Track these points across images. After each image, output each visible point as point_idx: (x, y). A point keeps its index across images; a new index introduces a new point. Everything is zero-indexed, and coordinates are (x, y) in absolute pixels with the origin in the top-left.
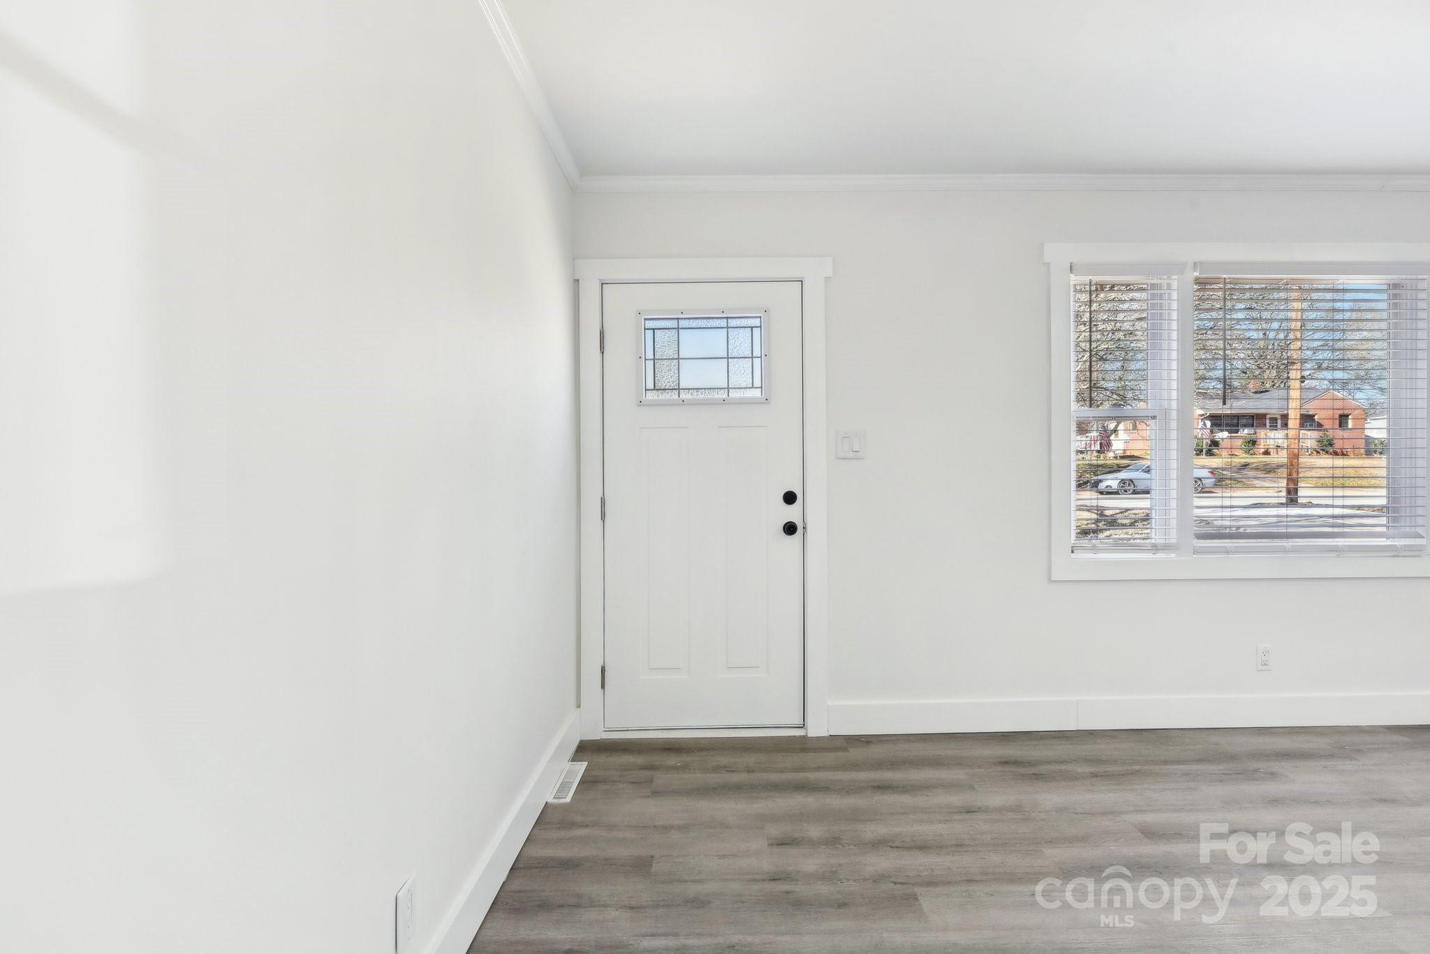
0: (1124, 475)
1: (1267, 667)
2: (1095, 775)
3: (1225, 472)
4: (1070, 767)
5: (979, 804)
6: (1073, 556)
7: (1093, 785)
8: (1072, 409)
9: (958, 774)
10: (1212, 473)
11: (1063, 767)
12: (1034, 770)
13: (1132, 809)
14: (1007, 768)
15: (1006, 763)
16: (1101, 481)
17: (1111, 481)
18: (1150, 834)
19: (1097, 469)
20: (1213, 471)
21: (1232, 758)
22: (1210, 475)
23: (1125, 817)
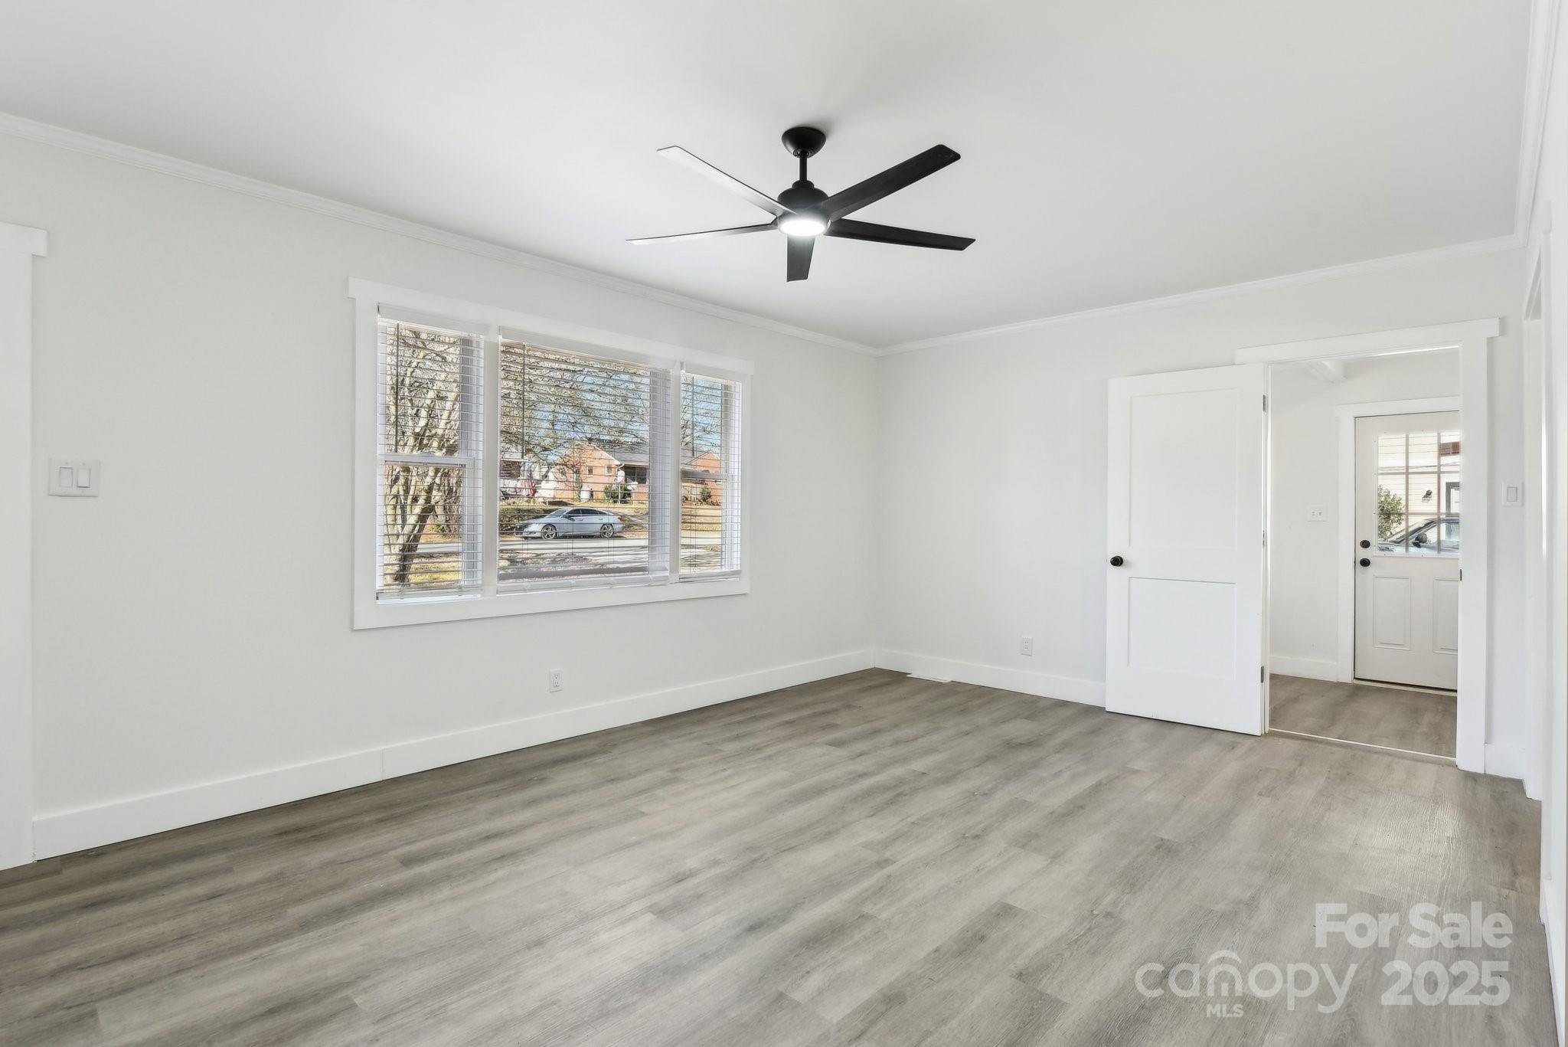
0: (547, 520)
1: (559, 688)
2: (380, 821)
3: (633, 519)
4: (356, 820)
5: (229, 886)
6: (379, 602)
7: (374, 831)
8: (378, 452)
9: (220, 860)
10: (620, 519)
11: (350, 821)
12: (316, 832)
13: (403, 843)
14: (285, 838)
15: (286, 833)
16: (526, 526)
17: (536, 527)
18: (408, 862)
19: (521, 513)
20: (622, 518)
21: (517, 773)
22: (619, 521)
23: (393, 853)
